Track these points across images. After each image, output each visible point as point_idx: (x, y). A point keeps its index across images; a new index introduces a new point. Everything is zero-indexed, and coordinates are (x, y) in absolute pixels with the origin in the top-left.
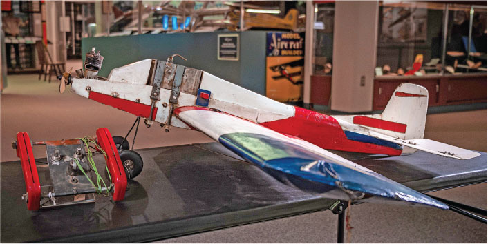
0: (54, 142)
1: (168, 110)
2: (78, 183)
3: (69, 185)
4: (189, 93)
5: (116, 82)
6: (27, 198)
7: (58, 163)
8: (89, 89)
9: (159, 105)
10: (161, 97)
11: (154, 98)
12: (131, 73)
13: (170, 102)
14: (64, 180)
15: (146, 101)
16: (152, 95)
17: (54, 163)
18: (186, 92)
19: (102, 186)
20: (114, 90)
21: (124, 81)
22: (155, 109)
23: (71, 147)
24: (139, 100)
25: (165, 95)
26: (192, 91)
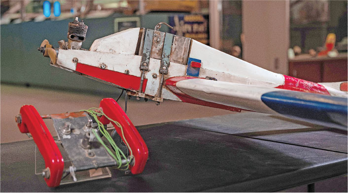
0: (60, 115)
1: (158, 81)
2: (95, 157)
3: (87, 159)
4: (179, 62)
5: (104, 53)
6: (49, 173)
7: (69, 137)
8: (75, 60)
9: (148, 76)
10: (150, 67)
11: (144, 69)
12: (118, 42)
13: (161, 73)
14: (80, 154)
15: (135, 72)
16: (142, 65)
17: (65, 137)
18: (175, 61)
19: (123, 158)
20: (101, 62)
21: (112, 51)
22: (145, 80)
23: (78, 120)
24: (128, 71)
25: (154, 65)
26: (181, 60)
